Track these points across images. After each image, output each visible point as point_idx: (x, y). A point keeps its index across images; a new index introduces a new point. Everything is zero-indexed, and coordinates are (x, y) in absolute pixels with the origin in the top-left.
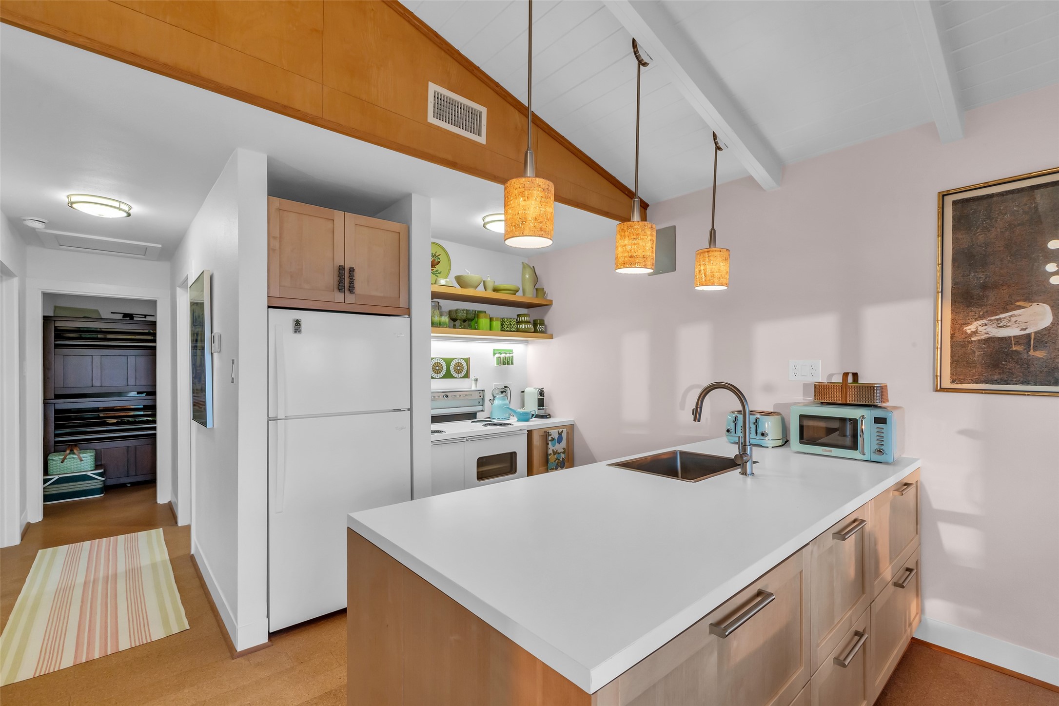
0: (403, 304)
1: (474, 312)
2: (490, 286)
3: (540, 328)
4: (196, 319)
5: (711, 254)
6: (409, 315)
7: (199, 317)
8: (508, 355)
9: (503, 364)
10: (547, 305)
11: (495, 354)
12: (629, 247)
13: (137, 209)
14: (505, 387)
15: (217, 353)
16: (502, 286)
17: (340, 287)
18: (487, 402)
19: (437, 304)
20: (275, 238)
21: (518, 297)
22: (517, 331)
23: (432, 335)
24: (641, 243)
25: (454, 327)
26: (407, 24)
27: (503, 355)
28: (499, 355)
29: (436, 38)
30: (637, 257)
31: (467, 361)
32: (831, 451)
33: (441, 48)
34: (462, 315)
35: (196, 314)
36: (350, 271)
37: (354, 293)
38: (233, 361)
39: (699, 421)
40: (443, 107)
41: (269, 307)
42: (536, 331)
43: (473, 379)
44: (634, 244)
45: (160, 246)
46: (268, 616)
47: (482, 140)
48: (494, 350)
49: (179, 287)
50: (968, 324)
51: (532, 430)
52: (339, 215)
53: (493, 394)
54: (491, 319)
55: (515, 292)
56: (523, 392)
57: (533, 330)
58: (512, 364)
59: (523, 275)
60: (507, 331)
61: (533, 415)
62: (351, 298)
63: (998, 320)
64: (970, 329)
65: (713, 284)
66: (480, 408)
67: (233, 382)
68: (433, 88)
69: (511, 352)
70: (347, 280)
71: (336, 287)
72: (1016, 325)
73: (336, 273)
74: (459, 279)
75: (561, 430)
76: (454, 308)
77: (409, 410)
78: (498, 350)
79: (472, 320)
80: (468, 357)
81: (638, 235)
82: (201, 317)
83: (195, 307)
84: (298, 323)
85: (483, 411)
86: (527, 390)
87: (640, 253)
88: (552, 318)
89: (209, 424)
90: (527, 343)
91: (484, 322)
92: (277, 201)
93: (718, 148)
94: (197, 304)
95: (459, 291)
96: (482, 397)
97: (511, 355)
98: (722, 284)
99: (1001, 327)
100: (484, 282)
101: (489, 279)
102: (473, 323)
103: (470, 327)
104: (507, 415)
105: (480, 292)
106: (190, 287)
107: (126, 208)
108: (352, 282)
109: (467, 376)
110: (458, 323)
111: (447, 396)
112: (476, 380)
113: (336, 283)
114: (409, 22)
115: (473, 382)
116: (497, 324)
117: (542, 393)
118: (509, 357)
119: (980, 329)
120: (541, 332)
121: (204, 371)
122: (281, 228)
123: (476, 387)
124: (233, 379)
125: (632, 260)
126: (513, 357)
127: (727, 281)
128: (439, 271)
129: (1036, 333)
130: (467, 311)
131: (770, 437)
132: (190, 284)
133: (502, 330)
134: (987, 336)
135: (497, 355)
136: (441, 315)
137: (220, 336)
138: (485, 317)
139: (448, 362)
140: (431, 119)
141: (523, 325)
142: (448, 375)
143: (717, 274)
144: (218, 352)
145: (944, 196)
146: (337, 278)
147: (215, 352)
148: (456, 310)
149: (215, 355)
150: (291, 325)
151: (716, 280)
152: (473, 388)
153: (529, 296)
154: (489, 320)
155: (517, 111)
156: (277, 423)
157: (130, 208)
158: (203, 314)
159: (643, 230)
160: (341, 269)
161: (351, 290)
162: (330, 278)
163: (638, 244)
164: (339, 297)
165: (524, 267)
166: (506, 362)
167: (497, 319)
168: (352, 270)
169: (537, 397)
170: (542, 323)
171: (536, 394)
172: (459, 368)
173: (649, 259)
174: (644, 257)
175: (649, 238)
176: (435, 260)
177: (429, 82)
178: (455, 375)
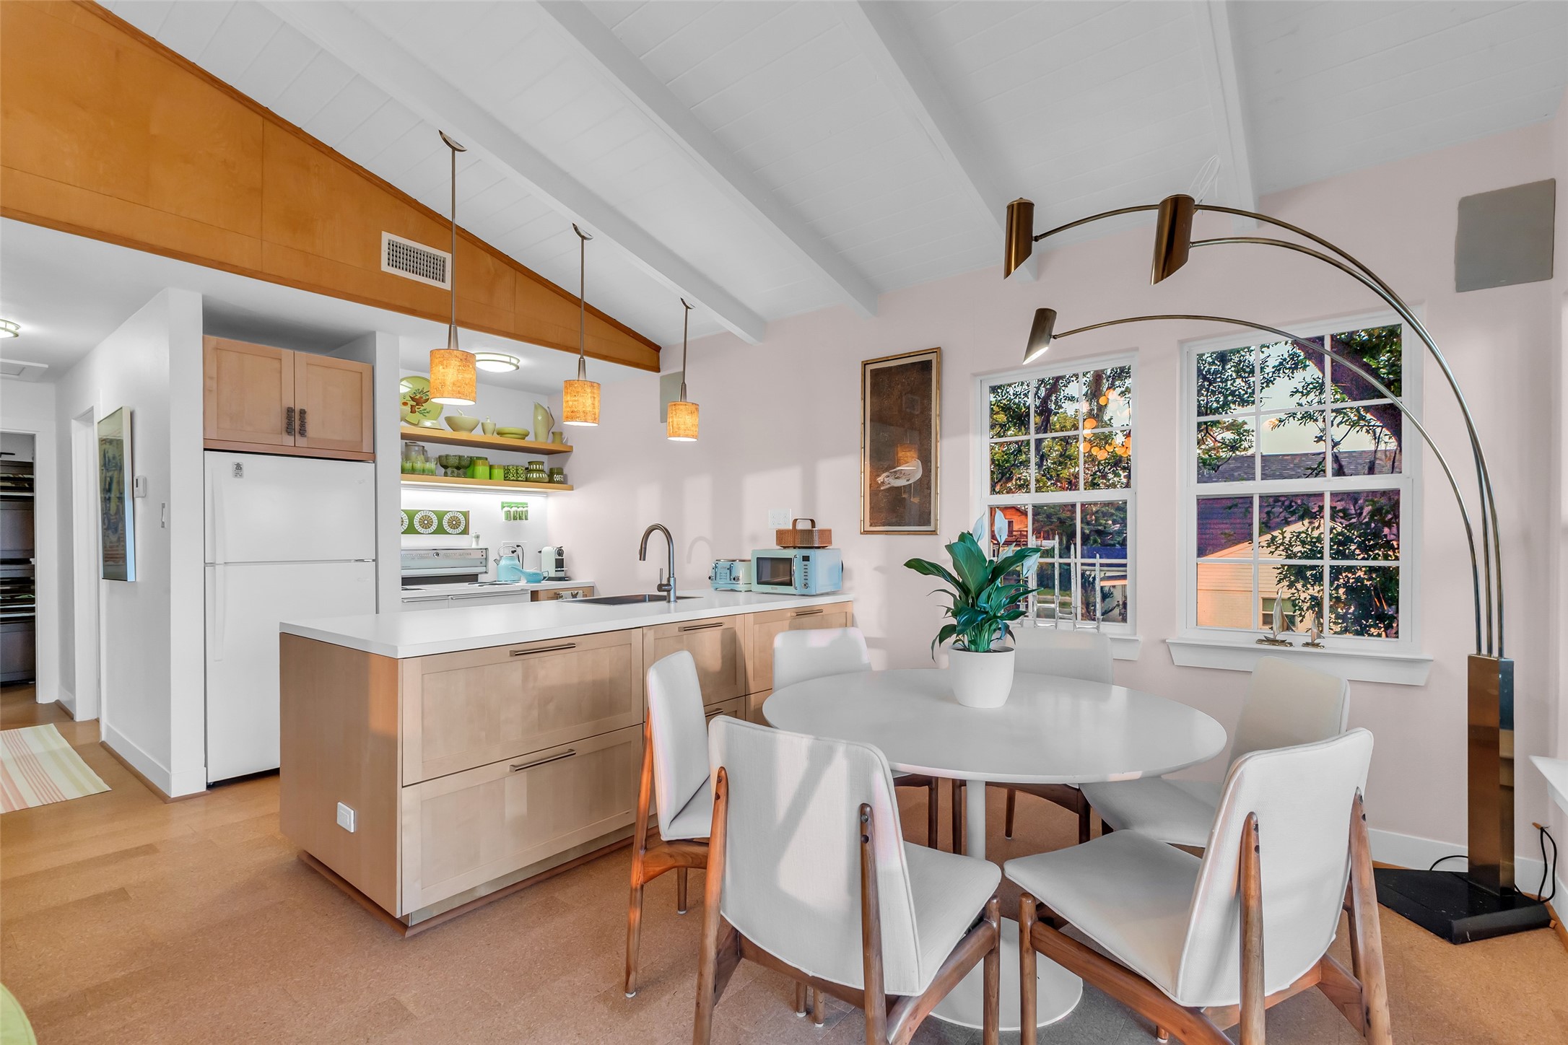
0: (366, 448)
1: (469, 459)
2: (489, 427)
3: (557, 478)
4: (109, 461)
5: (677, 407)
6: (374, 461)
7: (114, 458)
8: (520, 509)
9: (514, 519)
10: (565, 452)
11: (503, 507)
12: (571, 403)
13: (26, 328)
14: (518, 546)
15: (140, 499)
16: (507, 430)
17: (289, 429)
18: (491, 564)
19: (422, 448)
20: (211, 378)
21: (529, 442)
22: (526, 481)
23: (402, 482)
24: (581, 399)
25: (446, 474)
26: (356, 176)
27: (514, 509)
28: (509, 509)
29: (389, 189)
30: (578, 412)
31: (466, 515)
32: (776, 589)
33: (396, 198)
34: (454, 462)
35: (110, 455)
36: (301, 413)
37: (305, 436)
38: (163, 506)
39: (644, 560)
40: (397, 254)
41: (205, 449)
42: (551, 481)
43: (473, 535)
44: (575, 401)
45: (47, 366)
46: (206, 765)
47: (447, 286)
48: (503, 503)
49: (76, 419)
50: (879, 476)
51: (538, 591)
52: (287, 353)
53: (499, 554)
54: (491, 467)
55: (524, 436)
56: (540, 552)
57: (547, 480)
58: (526, 519)
59: (535, 417)
60: (512, 480)
61: (545, 578)
62: (301, 442)
63: (895, 472)
64: (880, 480)
65: (679, 436)
66: (483, 569)
67: (163, 527)
68: (386, 237)
69: (525, 505)
70: (297, 423)
71: (284, 429)
72: (904, 477)
73: (285, 415)
74: (449, 421)
75: (576, 592)
76: (443, 454)
77: (373, 560)
78: (506, 503)
79: (467, 467)
80: (467, 510)
81: (578, 392)
82: (118, 458)
83: (107, 446)
84: (239, 467)
85: (486, 572)
86: (545, 549)
87: (581, 408)
88: (572, 466)
89: (131, 577)
90: (547, 495)
91: (481, 470)
92: (213, 339)
93: (687, 307)
94: (111, 442)
95: (449, 433)
96: (484, 556)
97: (525, 509)
98: (687, 436)
99: (896, 478)
100: (482, 424)
101: (489, 421)
102: (469, 471)
103: (465, 476)
104: (516, 578)
105: (477, 435)
106: (99, 423)
107: (12, 328)
108: (303, 425)
109: (465, 532)
110: (449, 471)
111: (438, 555)
112: (478, 537)
113: (284, 426)
114: (359, 174)
115: (474, 539)
116: (498, 473)
117: (560, 552)
118: (522, 512)
119: (886, 479)
120: (558, 482)
121: (122, 519)
122: (219, 368)
123: (477, 544)
124: (163, 523)
125: (573, 414)
126: (527, 511)
127: (696, 433)
128: (428, 410)
129: (914, 483)
130: (460, 457)
131: (741, 582)
132: (97, 419)
133: (506, 478)
134: (889, 486)
135: (506, 509)
136: (427, 460)
137: (145, 480)
138: (483, 464)
139: (440, 515)
140: (385, 267)
141: (535, 475)
142: (440, 530)
143: (682, 427)
144: (143, 497)
145: (865, 365)
146: (285, 421)
147: (139, 497)
148: (447, 456)
149: (138, 501)
150: (231, 468)
151: (682, 432)
152: (474, 546)
153: (544, 442)
154: (488, 468)
155: (488, 255)
156: (215, 569)
157: (18, 327)
158: (122, 455)
159: (583, 388)
160: (290, 411)
161: (303, 432)
162: (278, 421)
163: (578, 401)
164: (289, 440)
165: (536, 407)
166: (518, 516)
167: (499, 467)
168: (303, 412)
169: (554, 557)
170: (560, 472)
171: (554, 555)
172: (454, 523)
173: (589, 414)
174: (584, 412)
175: (590, 395)
176: (422, 397)
177: (383, 232)
178: (449, 530)
